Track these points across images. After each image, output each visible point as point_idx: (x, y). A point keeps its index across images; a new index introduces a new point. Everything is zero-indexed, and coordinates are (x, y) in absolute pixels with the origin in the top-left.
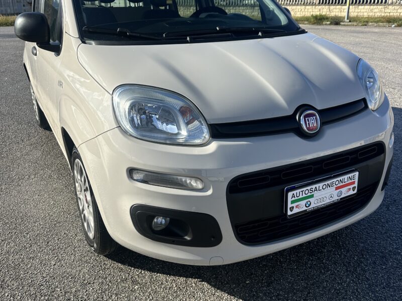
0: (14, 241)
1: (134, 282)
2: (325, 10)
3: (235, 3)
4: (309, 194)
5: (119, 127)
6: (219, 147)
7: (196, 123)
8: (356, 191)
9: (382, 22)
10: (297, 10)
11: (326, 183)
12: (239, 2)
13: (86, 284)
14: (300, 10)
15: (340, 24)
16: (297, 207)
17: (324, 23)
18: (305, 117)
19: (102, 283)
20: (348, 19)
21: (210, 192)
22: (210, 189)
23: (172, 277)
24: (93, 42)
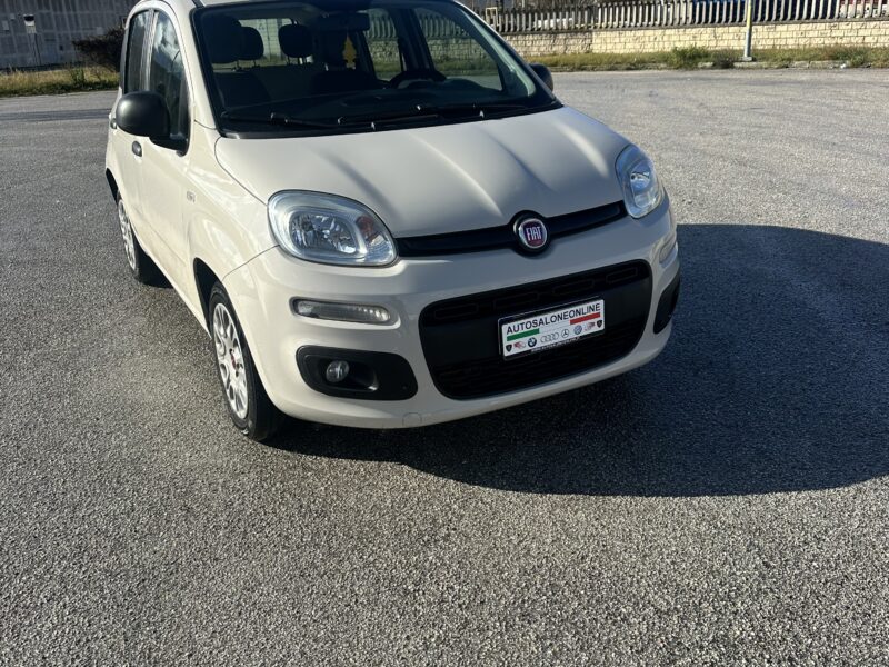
0: (126, 434)
1: (305, 469)
2: (705, 37)
3: (515, 27)
4: (532, 328)
5: (278, 245)
6: (408, 268)
7: (380, 239)
8: (602, 327)
9: (820, 60)
10: (647, 39)
11: (556, 314)
12: (524, 25)
13: (238, 474)
14: (652, 39)
15: (733, 67)
16: (516, 345)
17: (700, 65)
18: (525, 227)
19: (262, 471)
20: (749, 55)
21: (397, 325)
22: (396, 321)
23: (359, 462)
24: (237, 136)
